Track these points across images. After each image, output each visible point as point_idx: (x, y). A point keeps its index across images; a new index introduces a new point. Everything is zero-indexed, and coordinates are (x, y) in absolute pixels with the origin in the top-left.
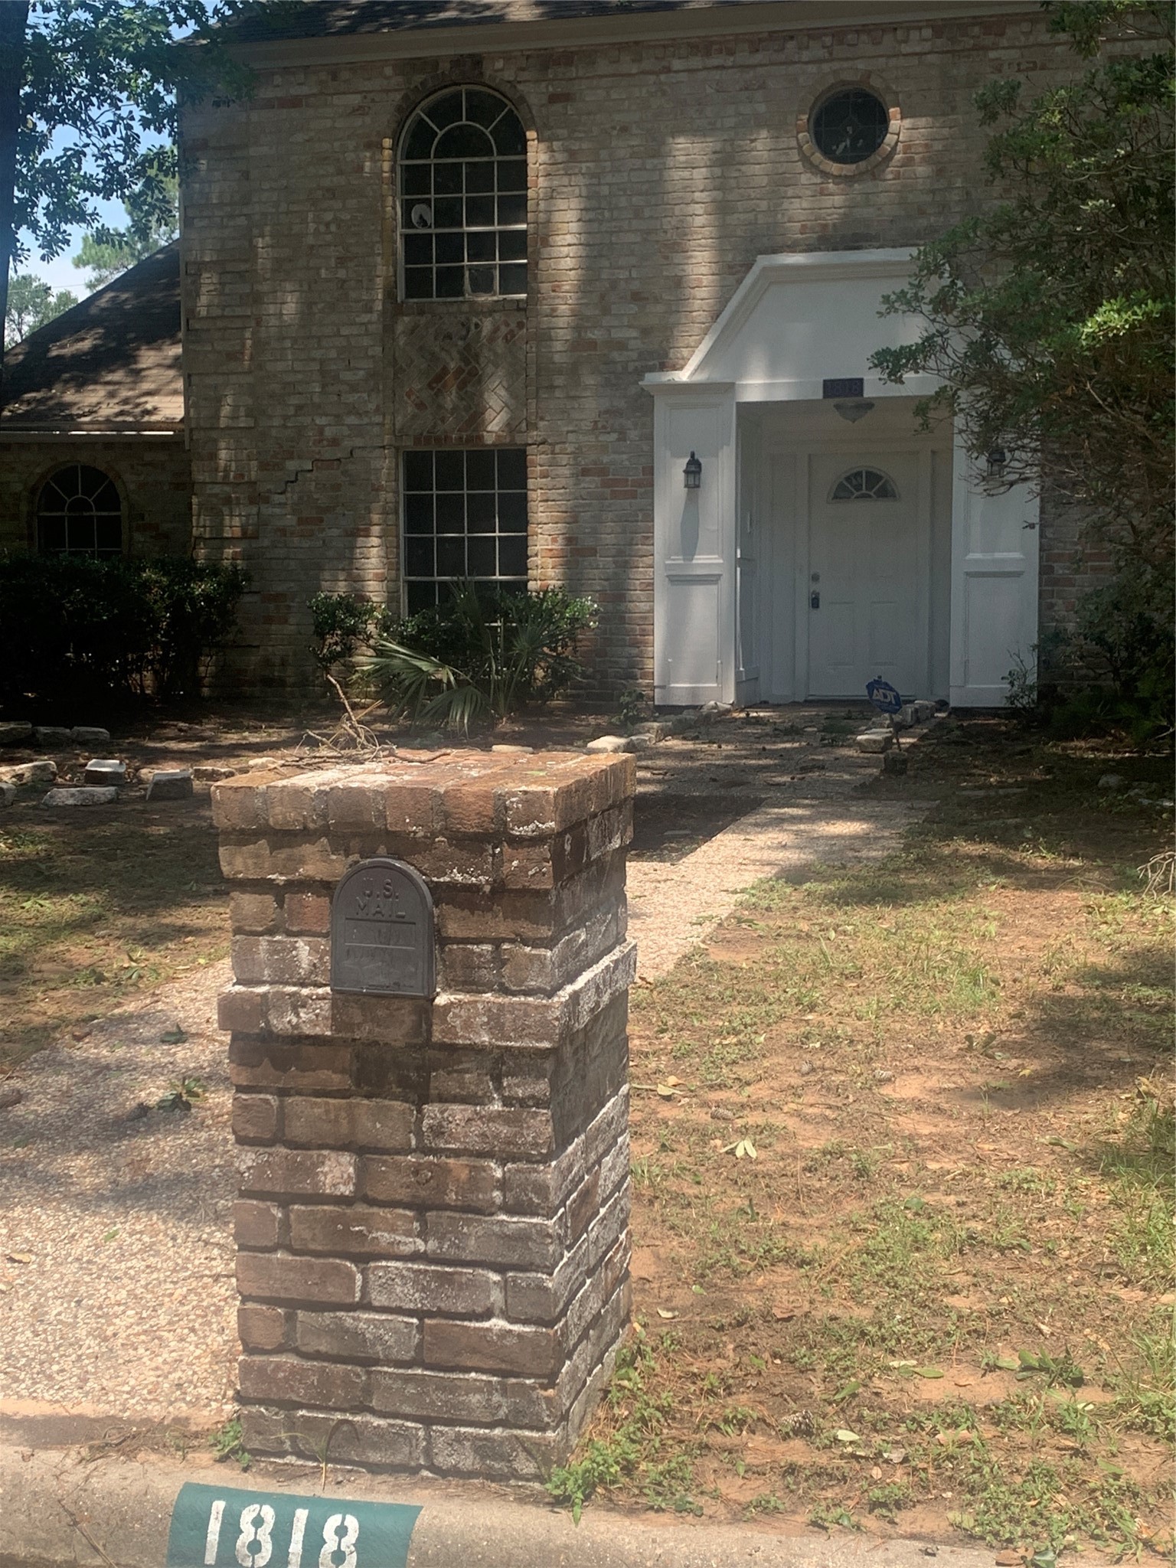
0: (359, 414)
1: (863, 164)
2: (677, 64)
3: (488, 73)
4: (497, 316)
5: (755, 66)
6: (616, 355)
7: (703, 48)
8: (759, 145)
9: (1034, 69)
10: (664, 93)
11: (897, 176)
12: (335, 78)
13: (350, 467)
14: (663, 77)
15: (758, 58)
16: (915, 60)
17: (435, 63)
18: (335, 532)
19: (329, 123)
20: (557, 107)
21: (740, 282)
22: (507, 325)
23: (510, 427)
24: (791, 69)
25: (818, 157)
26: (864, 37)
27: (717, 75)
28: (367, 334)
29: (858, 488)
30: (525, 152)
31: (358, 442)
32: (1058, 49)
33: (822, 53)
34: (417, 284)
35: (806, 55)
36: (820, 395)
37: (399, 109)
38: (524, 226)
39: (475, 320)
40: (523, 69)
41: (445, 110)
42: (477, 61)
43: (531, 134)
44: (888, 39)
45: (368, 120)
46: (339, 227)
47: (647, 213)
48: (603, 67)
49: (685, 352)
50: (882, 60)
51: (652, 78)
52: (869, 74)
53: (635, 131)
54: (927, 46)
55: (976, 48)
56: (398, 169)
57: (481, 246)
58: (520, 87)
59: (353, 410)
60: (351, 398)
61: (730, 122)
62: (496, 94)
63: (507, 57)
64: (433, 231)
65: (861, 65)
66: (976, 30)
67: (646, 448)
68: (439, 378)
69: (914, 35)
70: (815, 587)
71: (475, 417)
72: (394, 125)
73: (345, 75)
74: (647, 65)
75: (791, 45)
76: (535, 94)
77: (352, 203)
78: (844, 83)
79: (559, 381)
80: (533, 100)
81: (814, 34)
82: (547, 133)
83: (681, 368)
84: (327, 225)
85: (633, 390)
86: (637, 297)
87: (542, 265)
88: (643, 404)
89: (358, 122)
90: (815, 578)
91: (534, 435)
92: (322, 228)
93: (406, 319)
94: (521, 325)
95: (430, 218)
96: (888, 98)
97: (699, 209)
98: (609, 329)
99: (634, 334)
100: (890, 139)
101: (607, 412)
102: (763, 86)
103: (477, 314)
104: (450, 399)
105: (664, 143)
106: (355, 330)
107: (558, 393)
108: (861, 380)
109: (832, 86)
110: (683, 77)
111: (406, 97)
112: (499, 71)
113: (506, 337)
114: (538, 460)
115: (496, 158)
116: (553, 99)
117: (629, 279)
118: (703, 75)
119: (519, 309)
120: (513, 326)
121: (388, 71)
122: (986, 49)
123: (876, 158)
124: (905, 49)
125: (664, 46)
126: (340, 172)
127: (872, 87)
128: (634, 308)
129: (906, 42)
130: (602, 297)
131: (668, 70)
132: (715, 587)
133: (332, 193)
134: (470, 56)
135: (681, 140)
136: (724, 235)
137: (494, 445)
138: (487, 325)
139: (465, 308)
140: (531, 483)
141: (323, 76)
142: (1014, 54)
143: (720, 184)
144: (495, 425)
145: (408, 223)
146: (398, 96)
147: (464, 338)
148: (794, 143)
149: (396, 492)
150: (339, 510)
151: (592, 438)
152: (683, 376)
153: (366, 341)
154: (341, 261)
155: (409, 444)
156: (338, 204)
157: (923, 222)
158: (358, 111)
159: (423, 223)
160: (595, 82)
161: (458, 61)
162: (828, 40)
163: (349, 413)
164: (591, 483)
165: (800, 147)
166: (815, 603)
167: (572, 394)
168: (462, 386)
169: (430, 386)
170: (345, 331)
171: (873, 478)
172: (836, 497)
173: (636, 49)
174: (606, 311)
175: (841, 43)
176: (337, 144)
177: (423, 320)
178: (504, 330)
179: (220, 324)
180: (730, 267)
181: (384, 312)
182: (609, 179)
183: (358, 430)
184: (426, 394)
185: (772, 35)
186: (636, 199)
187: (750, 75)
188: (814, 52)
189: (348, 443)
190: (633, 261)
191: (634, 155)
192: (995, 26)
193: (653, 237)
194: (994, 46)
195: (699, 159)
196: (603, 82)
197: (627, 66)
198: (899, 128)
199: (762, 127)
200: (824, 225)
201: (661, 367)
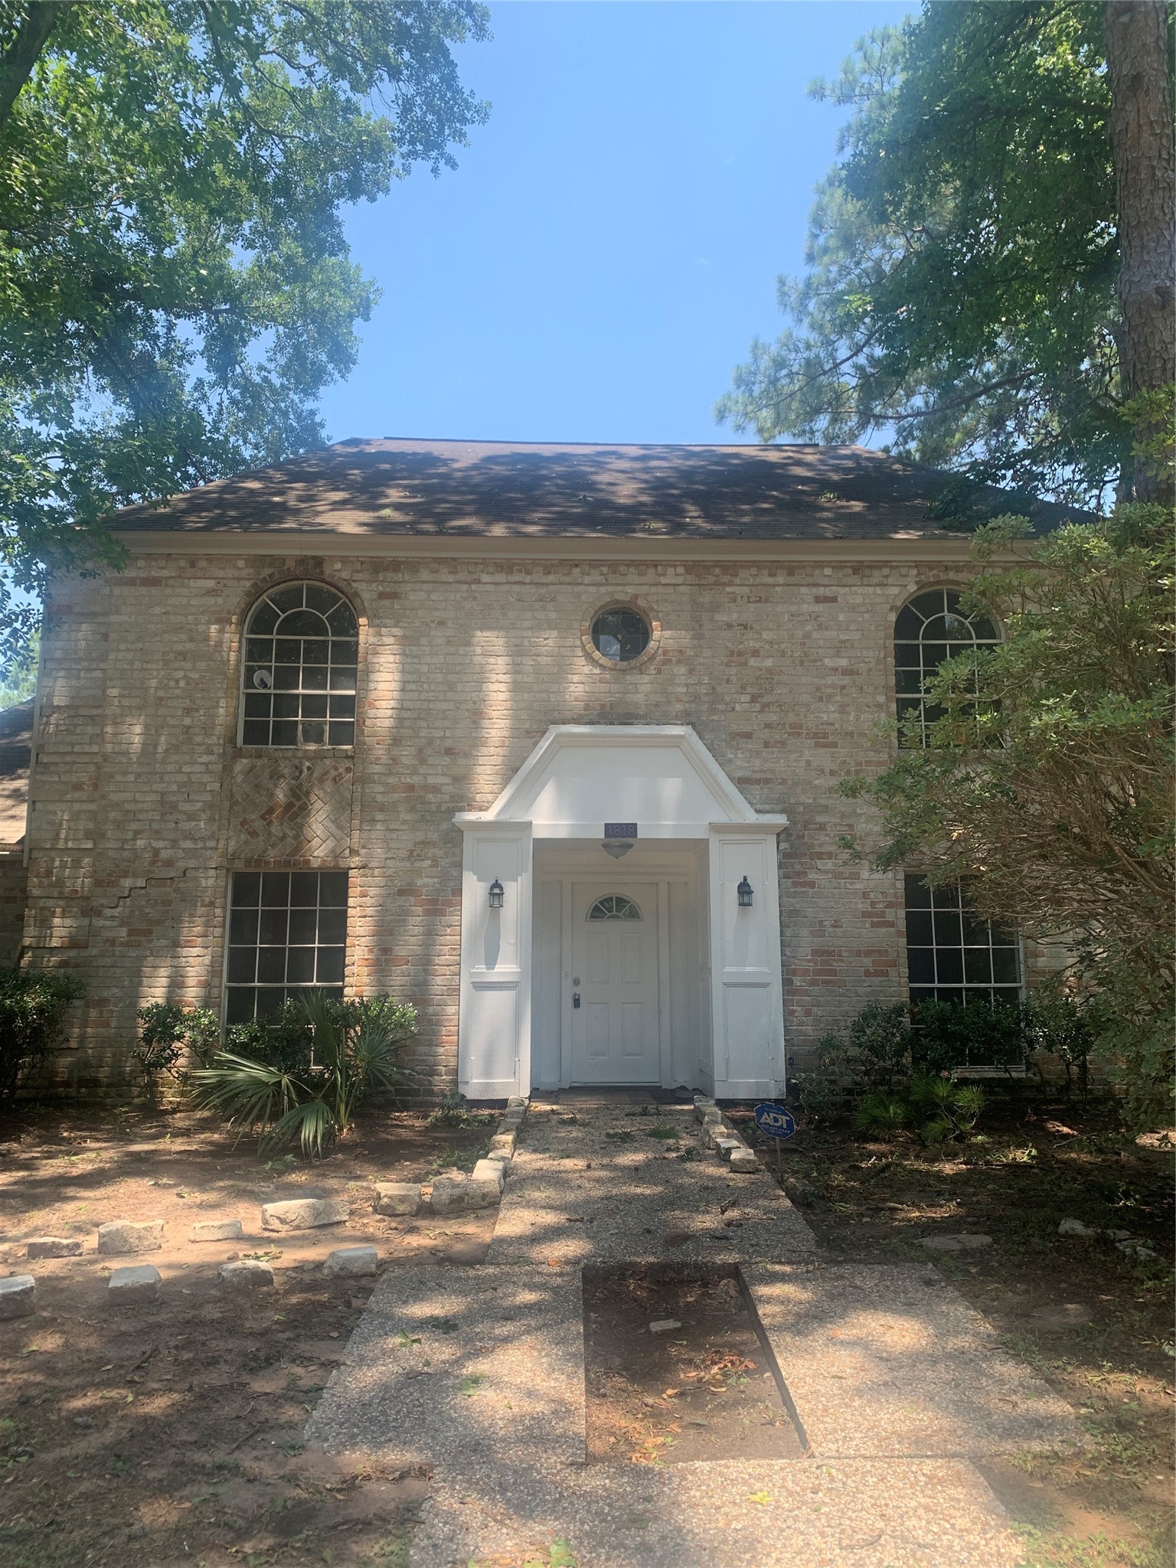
0: (195, 840)
1: (633, 662)
2: (485, 578)
3: (327, 571)
4: (327, 762)
5: (547, 584)
6: (430, 797)
7: (507, 567)
8: (550, 642)
9: (760, 601)
10: (475, 599)
12: (192, 565)
13: (182, 885)
14: (473, 587)
15: (551, 578)
16: (671, 590)
17: (283, 560)
18: (164, 942)
19: (184, 601)
20: (386, 602)
21: (535, 744)
22: (336, 769)
23: (335, 853)
24: (577, 589)
25: (597, 654)
26: (632, 570)
27: (516, 588)
28: (208, 772)
29: (610, 910)
30: (357, 634)
31: (192, 863)
32: (778, 589)
33: (600, 579)
34: (255, 733)
35: (587, 580)
36: (601, 834)
37: (248, 594)
38: (352, 692)
39: (307, 764)
40: (358, 572)
41: (289, 599)
42: (319, 561)
43: (362, 621)
44: (651, 571)
45: (220, 600)
46: (188, 683)
47: (459, 687)
48: (425, 575)
49: (489, 797)
50: (646, 588)
51: (465, 587)
52: (636, 596)
53: (450, 624)
54: (680, 580)
55: (717, 584)
56: (244, 642)
57: (315, 706)
58: (354, 585)
59: (189, 836)
60: (188, 826)
61: (527, 624)
62: (334, 590)
63: (345, 560)
64: (272, 691)
65: (630, 590)
66: (717, 571)
67: (455, 874)
68: (271, 810)
69: (671, 571)
70: (577, 990)
71: (302, 841)
72: (243, 606)
73: (203, 564)
74: (461, 576)
75: (576, 571)
76: (367, 591)
77: (202, 665)
78: (617, 602)
79: (379, 817)
80: (365, 595)
81: (594, 564)
82: (376, 622)
83: (487, 809)
84: (177, 681)
85: (444, 826)
86: (449, 752)
87: (367, 723)
88: (454, 837)
89: (212, 601)
90: (576, 982)
91: (355, 861)
92: (172, 684)
93: (245, 761)
94: (348, 770)
95: (271, 681)
96: (651, 615)
97: (499, 687)
98: (425, 776)
99: (447, 780)
100: (652, 644)
101: (423, 843)
102: (553, 600)
103: (309, 760)
104: (279, 830)
105: (472, 636)
106: (198, 768)
107: (379, 826)
108: (635, 825)
109: (607, 604)
110: (489, 588)
111: (255, 585)
112: (337, 571)
113: (334, 779)
114: (358, 882)
115: (331, 638)
116: (382, 596)
117: (444, 738)
118: (507, 587)
119: (347, 757)
120: (341, 770)
121: (241, 563)
122: (724, 585)
123: (643, 657)
124: (663, 580)
125: (476, 564)
126: (191, 640)
127: (639, 607)
128: (447, 760)
129: (664, 575)
130: (420, 751)
131: (479, 582)
132: (512, 993)
133: (183, 655)
134: (314, 557)
135: (485, 634)
136: (518, 708)
137: (319, 868)
138: (318, 769)
139: (300, 754)
140: (351, 902)
141: (182, 563)
142: (745, 590)
143: (517, 669)
144: (319, 850)
145: (249, 683)
146: (248, 584)
147: (297, 778)
148: (578, 643)
149: (224, 908)
150: (169, 923)
151: (408, 864)
152: (489, 816)
153: (206, 778)
154: (188, 711)
155: (240, 866)
156: (188, 665)
157: (679, 707)
158: (210, 592)
159: (265, 686)
160: (418, 586)
161: (302, 561)
162: (605, 569)
163: (185, 838)
164: (405, 902)
165: (583, 646)
166: (577, 1003)
167: (392, 827)
168: (291, 820)
169: (262, 817)
170: (186, 769)
171: (621, 902)
172: (592, 917)
173: (453, 564)
174: (423, 762)
175: (614, 572)
176: (191, 618)
177: (260, 763)
178: (333, 773)
179: (68, 758)
180: (528, 732)
181: (223, 755)
182: (428, 659)
183: (192, 853)
184: (258, 825)
185: (562, 562)
186: (450, 677)
187: (543, 590)
188: (596, 577)
189: (181, 864)
190: (447, 723)
191: (448, 643)
192: (731, 569)
193: (463, 706)
194: (731, 584)
195: (501, 650)
196: (425, 587)
197: (445, 576)
198: (660, 637)
199: (550, 628)
200: (603, 706)
201: (471, 808)
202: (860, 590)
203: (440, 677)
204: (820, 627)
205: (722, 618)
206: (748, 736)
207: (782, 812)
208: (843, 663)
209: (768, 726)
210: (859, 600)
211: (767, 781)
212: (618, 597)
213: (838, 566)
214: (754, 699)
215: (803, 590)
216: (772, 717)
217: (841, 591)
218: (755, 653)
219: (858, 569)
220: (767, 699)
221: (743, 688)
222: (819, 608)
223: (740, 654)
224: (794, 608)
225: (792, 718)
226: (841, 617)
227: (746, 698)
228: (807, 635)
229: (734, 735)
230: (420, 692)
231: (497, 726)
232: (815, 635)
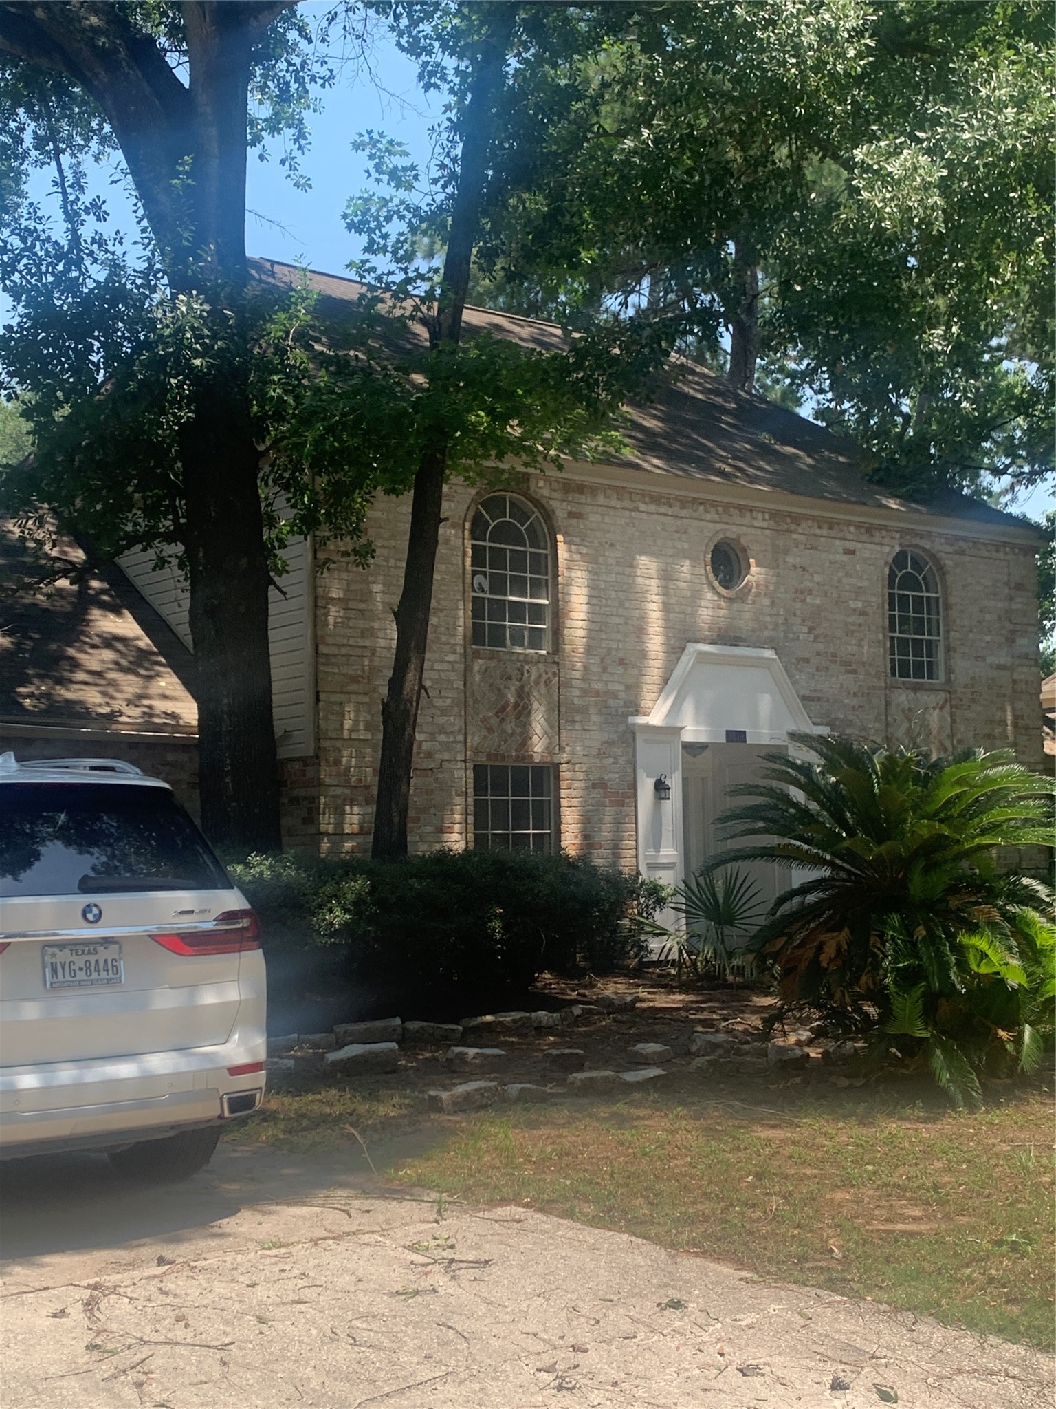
0: (447, 734)
1: (735, 591)
2: (642, 507)
3: (532, 488)
4: (540, 666)
5: (682, 518)
6: (611, 702)
7: (656, 499)
8: (685, 569)
9: (812, 549)
10: (634, 525)
11: (754, 602)
13: (440, 776)
14: (634, 514)
15: (685, 513)
16: (759, 532)
18: (430, 829)
20: (574, 521)
21: (679, 659)
22: (547, 673)
23: (549, 749)
24: (701, 524)
25: (716, 583)
26: (736, 512)
27: (662, 518)
28: (453, 670)
30: (556, 549)
31: (446, 756)
32: (823, 539)
33: (716, 517)
34: (478, 634)
35: (708, 517)
36: (721, 739)
38: (545, 601)
39: (526, 668)
40: (554, 491)
42: (527, 477)
43: (560, 538)
44: (748, 515)
45: (452, 505)
47: (627, 605)
48: (601, 500)
49: (650, 704)
50: (745, 528)
51: (628, 513)
52: (739, 536)
53: (618, 547)
54: (765, 525)
55: (788, 531)
57: (517, 611)
58: (552, 502)
59: (442, 730)
60: (442, 720)
61: (670, 552)
63: (546, 479)
64: (487, 596)
65: (734, 528)
66: (788, 520)
67: (631, 770)
68: (503, 709)
69: (761, 516)
71: (526, 738)
72: (471, 513)
74: (625, 504)
75: (702, 508)
76: (560, 509)
77: (443, 567)
78: (726, 538)
79: (577, 718)
80: (559, 513)
81: (715, 504)
82: (568, 539)
83: (649, 714)
85: (621, 728)
86: (622, 662)
87: (566, 632)
88: (629, 738)
89: (446, 506)
91: (563, 757)
93: (481, 661)
94: (554, 674)
95: (486, 586)
96: (750, 552)
97: (654, 606)
98: (606, 683)
99: (621, 688)
100: (749, 578)
101: (606, 742)
102: (686, 532)
103: (528, 663)
104: (509, 727)
105: (634, 559)
106: (445, 667)
107: (578, 726)
108: (747, 732)
109: (720, 539)
110: (644, 516)
112: (540, 489)
113: (546, 682)
114: (565, 773)
115: (529, 549)
116: (571, 515)
117: (618, 649)
118: (656, 517)
119: (553, 662)
120: (550, 675)
122: (792, 532)
123: (742, 588)
124: (756, 524)
125: (637, 494)
127: (743, 544)
128: (620, 670)
129: (756, 519)
130: (602, 660)
131: (637, 509)
132: (671, 872)
134: (524, 474)
135: (643, 558)
136: (668, 627)
137: (538, 762)
138: (534, 671)
139: (515, 657)
140: (563, 793)
142: (803, 538)
143: (665, 592)
144: (538, 747)
145: (472, 587)
146: (475, 493)
147: (520, 680)
148: (703, 572)
149: (473, 797)
150: (432, 811)
151: (598, 761)
152: (650, 720)
153: (452, 676)
154: (434, 611)
155: (481, 759)
157: (767, 633)
158: (446, 497)
159: (482, 589)
160: (596, 509)
162: (720, 510)
163: (440, 732)
164: (597, 794)
165: (707, 575)
167: (586, 727)
168: (518, 718)
169: (497, 715)
170: (436, 666)
173: (620, 492)
174: (605, 670)
175: (726, 513)
177: (492, 664)
178: (545, 677)
179: (344, 651)
180: (674, 648)
181: (464, 655)
182: (604, 577)
183: (447, 746)
184: (494, 721)
185: (695, 500)
186: (620, 594)
187: (679, 523)
188: (712, 515)
189: (438, 756)
190: (619, 636)
191: (618, 564)
192: (796, 519)
193: (630, 622)
194: (795, 532)
195: (653, 573)
196: (600, 509)
197: (615, 502)
198: (755, 574)
199: (686, 558)
200: (720, 628)
201: (637, 713)
202: (869, 546)
203: (613, 594)
204: (847, 574)
205: (790, 560)
206: (807, 661)
207: (827, 725)
208: (860, 605)
209: (819, 654)
210: (867, 554)
211: (819, 699)
212: (729, 534)
213: (858, 526)
214: (811, 630)
215: (837, 542)
216: (821, 647)
217: (859, 545)
218: (810, 592)
219: (870, 529)
220: (818, 631)
221: (804, 621)
222: (846, 558)
223: (802, 592)
224: (831, 557)
225: (831, 649)
226: (858, 567)
227: (805, 629)
228: (840, 581)
229: (800, 660)
230: (601, 607)
231: (655, 643)
232: (845, 581)
